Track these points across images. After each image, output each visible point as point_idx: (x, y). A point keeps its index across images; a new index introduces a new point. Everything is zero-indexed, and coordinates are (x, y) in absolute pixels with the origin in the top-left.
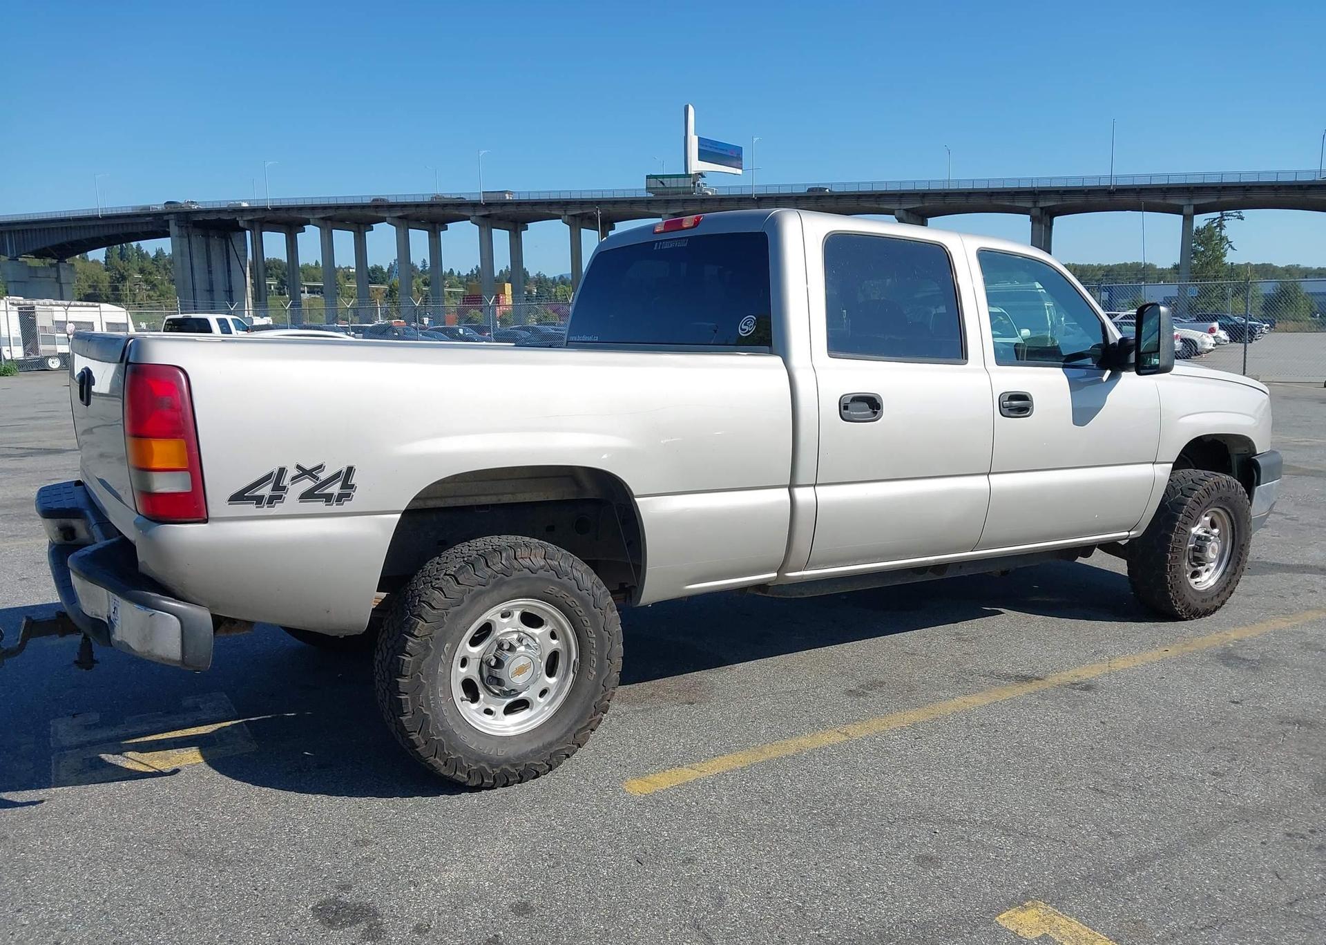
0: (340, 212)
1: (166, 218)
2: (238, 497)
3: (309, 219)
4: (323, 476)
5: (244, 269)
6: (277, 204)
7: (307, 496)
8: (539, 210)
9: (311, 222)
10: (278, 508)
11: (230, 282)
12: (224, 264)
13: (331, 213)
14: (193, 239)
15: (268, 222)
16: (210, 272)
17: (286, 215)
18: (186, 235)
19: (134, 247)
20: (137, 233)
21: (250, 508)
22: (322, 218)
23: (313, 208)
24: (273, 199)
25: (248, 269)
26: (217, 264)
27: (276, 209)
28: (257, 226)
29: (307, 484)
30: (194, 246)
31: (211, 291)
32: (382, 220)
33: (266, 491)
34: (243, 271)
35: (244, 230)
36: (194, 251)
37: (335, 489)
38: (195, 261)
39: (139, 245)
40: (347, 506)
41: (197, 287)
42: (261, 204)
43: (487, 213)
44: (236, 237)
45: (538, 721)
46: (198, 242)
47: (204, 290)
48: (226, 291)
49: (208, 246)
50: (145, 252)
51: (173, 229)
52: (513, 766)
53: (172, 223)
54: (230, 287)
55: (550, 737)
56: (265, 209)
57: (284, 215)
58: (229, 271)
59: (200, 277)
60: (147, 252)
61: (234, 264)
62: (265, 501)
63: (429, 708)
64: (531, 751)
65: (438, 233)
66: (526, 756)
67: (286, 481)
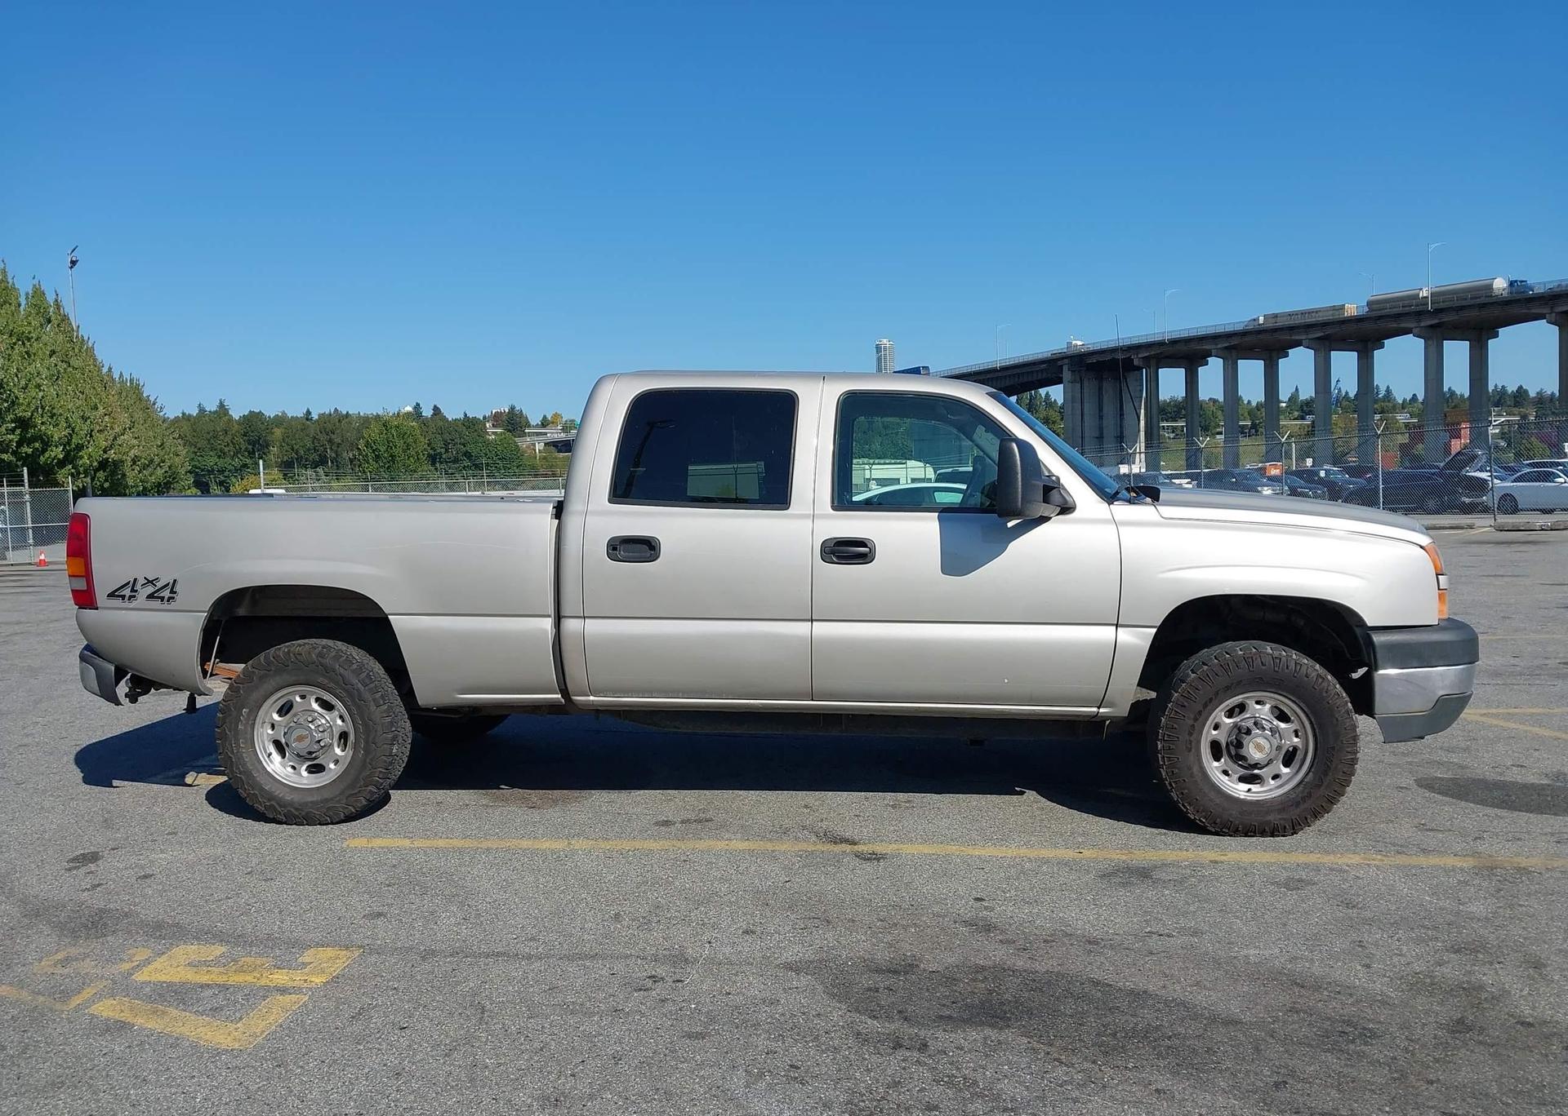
0: (1247, 339)
1: (1060, 363)
2: (112, 595)
3: (1210, 350)
4: (159, 585)
5: (1138, 411)
6: (1175, 336)
7: (151, 596)
8: (1515, 310)
9: (1213, 354)
10: (134, 604)
11: (1121, 427)
12: (1116, 408)
13: (1235, 341)
14: (1086, 383)
15: (1167, 357)
16: (1101, 418)
17: (1185, 348)
18: (1079, 380)
19: (1043, 396)
20: (1033, 382)
21: (118, 602)
22: (1226, 348)
23: (1215, 338)
24: (1171, 332)
25: (1142, 411)
26: (1109, 409)
27: (1174, 342)
28: (1153, 362)
29: (150, 589)
30: (1086, 390)
31: (1100, 438)
32: (1297, 344)
33: (127, 592)
34: (1137, 413)
35: (1139, 369)
36: (1086, 395)
37: (166, 594)
38: (1086, 406)
39: (1047, 393)
40: (173, 606)
41: (1086, 434)
42: (1158, 338)
43: (1436, 321)
44: (1131, 377)
45: (324, 781)
46: (1090, 387)
47: (1094, 437)
48: (1118, 437)
49: (1100, 389)
50: (1053, 400)
51: (1067, 374)
52: (297, 809)
53: (1065, 368)
54: (1122, 432)
55: (327, 795)
56: (1161, 344)
57: (1183, 348)
58: (1122, 415)
59: (1090, 422)
60: (1055, 400)
61: (1128, 408)
62: (127, 598)
63: (233, 753)
64: (312, 802)
65: (1370, 354)
66: (306, 804)
67: (138, 587)
